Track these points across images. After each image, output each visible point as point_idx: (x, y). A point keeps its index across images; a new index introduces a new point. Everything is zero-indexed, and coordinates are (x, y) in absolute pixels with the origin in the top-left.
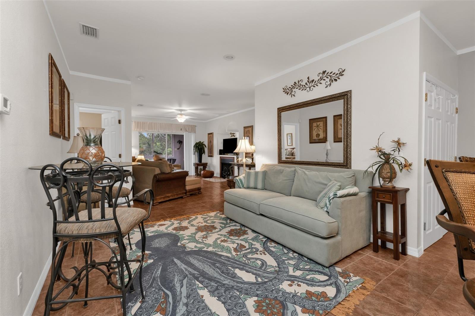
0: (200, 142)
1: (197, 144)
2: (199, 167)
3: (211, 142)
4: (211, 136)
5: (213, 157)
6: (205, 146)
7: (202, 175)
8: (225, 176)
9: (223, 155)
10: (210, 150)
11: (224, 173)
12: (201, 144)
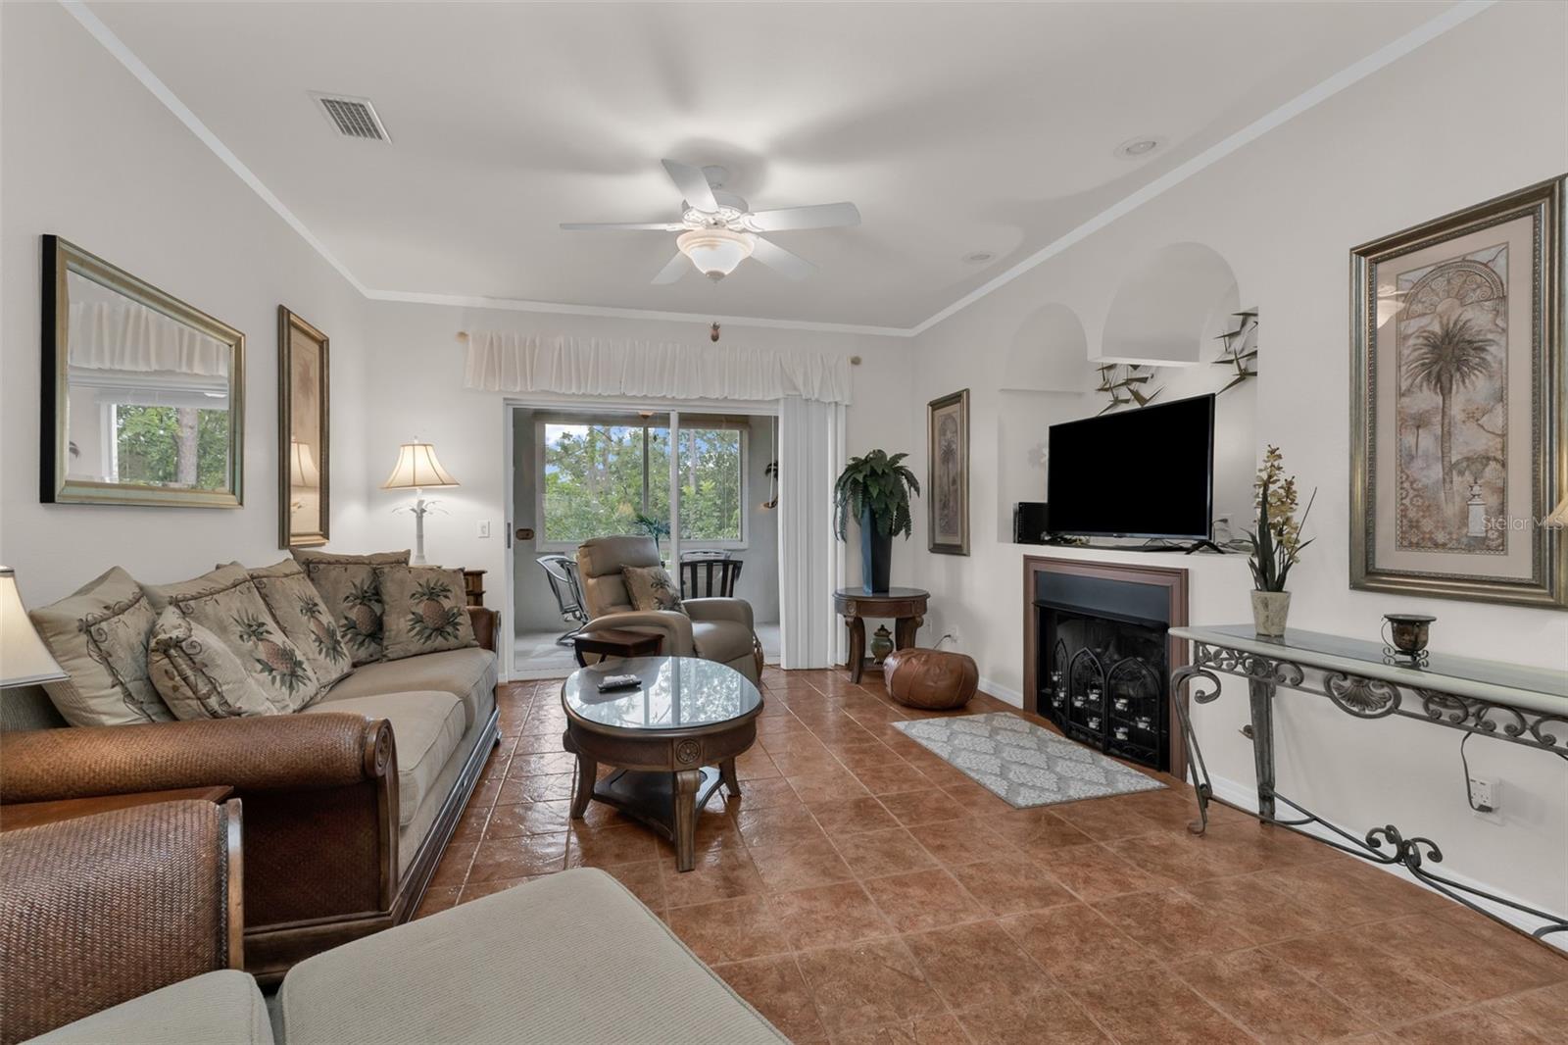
0: (880, 454)
1: (856, 467)
2: (872, 624)
3: (950, 456)
4: (949, 416)
5: (967, 555)
6: (913, 482)
7: (888, 682)
8: (1081, 716)
9: (1053, 542)
10: (946, 512)
11: (1071, 694)
12: (884, 471)
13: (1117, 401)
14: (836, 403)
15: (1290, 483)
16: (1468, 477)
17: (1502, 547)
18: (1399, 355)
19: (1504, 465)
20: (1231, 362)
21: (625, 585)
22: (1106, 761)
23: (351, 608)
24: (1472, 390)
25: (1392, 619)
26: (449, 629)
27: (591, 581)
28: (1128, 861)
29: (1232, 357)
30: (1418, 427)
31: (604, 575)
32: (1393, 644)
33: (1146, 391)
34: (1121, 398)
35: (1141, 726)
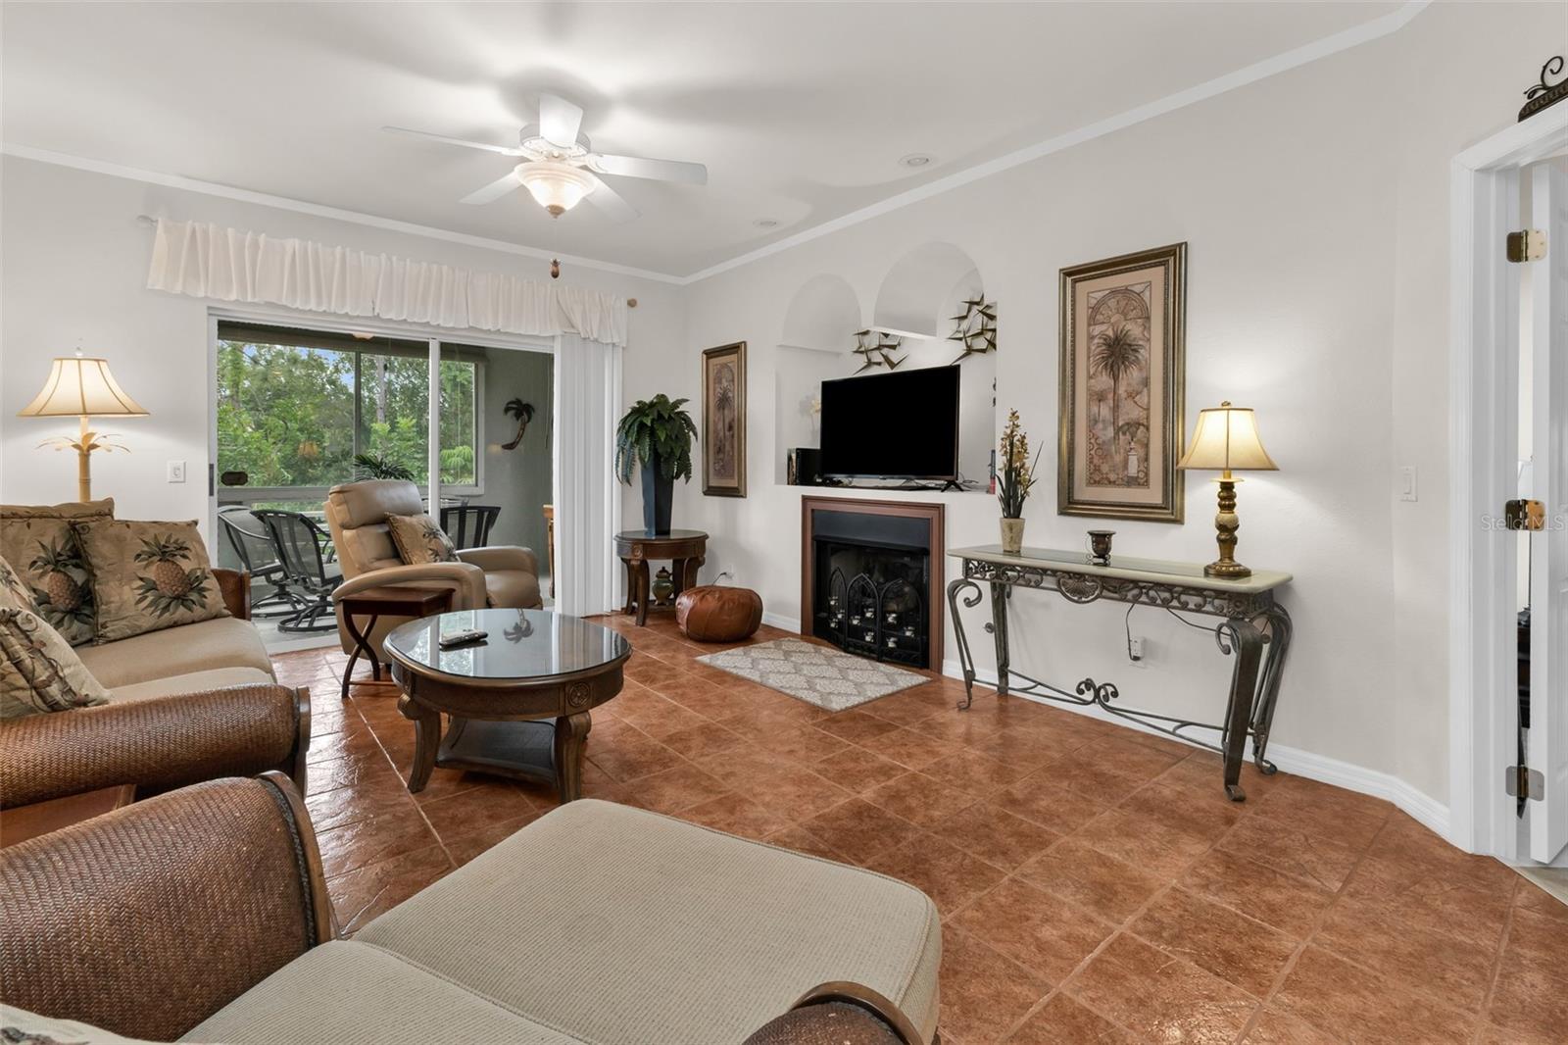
0: (662, 398)
1: (641, 410)
3: (727, 406)
6: (692, 428)
7: (683, 621)
8: (858, 633)
9: (826, 484)
10: (721, 456)
11: (849, 616)
12: (670, 416)
13: (870, 364)
14: (614, 344)
15: (1024, 437)
16: (1128, 436)
17: (1146, 484)
18: (1089, 348)
19: (1148, 429)
20: (960, 339)
21: (391, 536)
22: (882, 667)
23: (42, 575)
24: (1131, 376)
25: (1091, 534)
26: (194, 596)
27: (347, 533)
28: (929, 736)
29: (962, 336)
30: (1100, 401)
31: (364, 525)
32: (1093, 552)
33: (894, 356)
34: (874, 360)
35: (908, 634)
